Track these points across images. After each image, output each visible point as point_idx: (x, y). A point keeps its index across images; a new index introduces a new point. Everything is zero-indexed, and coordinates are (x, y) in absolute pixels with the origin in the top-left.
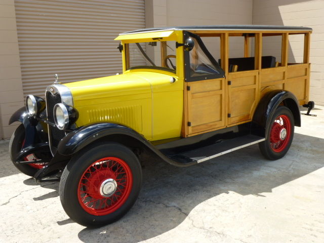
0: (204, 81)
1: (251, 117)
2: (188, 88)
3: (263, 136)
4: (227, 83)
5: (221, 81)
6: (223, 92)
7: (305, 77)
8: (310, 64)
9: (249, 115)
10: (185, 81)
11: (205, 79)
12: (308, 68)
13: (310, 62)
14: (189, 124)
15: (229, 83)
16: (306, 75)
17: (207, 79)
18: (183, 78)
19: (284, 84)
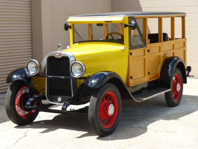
0: (138, 49)
1: (159, 75)
2: (131, 54)
3: (169, 88)
4: (147, 51)
5: (144, 49)
6: (145, 57)
7: (184, 48)
8: (186, 39)
9: (158, 74)
10: (130, 49)
11: (138, 48)
12: (185, 41)
13: (186, 38)
14: (131, 78)
15: (149, 51)
16: (184, 47)
17: (139, 48)
18: (129, 47)
19: (174, 53)
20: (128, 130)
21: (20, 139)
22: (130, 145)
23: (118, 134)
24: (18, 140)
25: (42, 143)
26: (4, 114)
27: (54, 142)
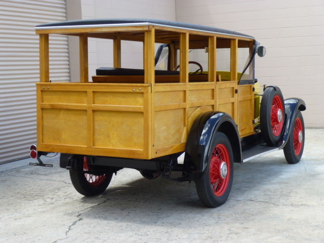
20: (234, 205)
21: (73, 224)
22: (246, 228)
23: (220, 212)
24: (70, 227)
25: (109, 230)
26: (39, 187)
27: (127, 228)
